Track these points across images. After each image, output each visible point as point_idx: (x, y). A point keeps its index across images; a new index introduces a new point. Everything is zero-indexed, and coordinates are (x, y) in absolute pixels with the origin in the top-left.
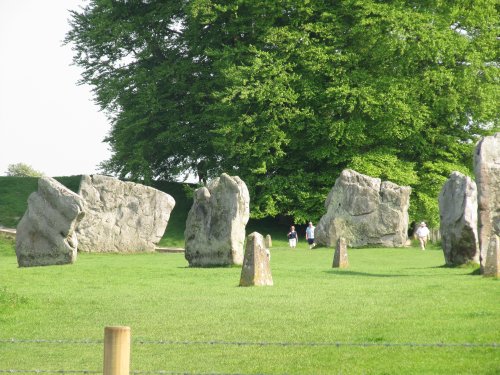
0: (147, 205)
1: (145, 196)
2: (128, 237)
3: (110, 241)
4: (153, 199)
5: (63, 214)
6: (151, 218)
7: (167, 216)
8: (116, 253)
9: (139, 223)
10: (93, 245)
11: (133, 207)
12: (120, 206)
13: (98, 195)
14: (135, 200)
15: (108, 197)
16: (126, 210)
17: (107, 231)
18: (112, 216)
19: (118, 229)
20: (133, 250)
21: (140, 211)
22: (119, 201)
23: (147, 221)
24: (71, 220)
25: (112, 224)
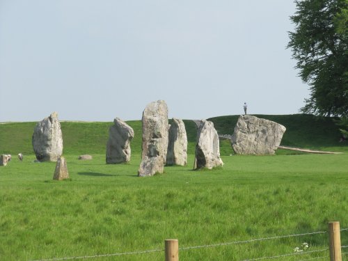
0: (271, 131)
1: (270, 126)
2: (261, 147)
3: (252, 148)
4: (274, 128)
5: (123, 137)
6: (273, 137)
7: (281, 136)
8: (254, 155)
9: (266, 139)
10: (243, 151)
11: (264, 132)
12: (257, 131)
13: (246, 125)
14: (265, 128)
15: (251, 126)
16: (260, 133)
17: (250, 143)
18: (253, 136)
19: (256, 143)
20: (263, 153)
21: (267, 134)
22: (257, 129)
23: (271, 138)
24: (126, 140)
25: (253, 140)
